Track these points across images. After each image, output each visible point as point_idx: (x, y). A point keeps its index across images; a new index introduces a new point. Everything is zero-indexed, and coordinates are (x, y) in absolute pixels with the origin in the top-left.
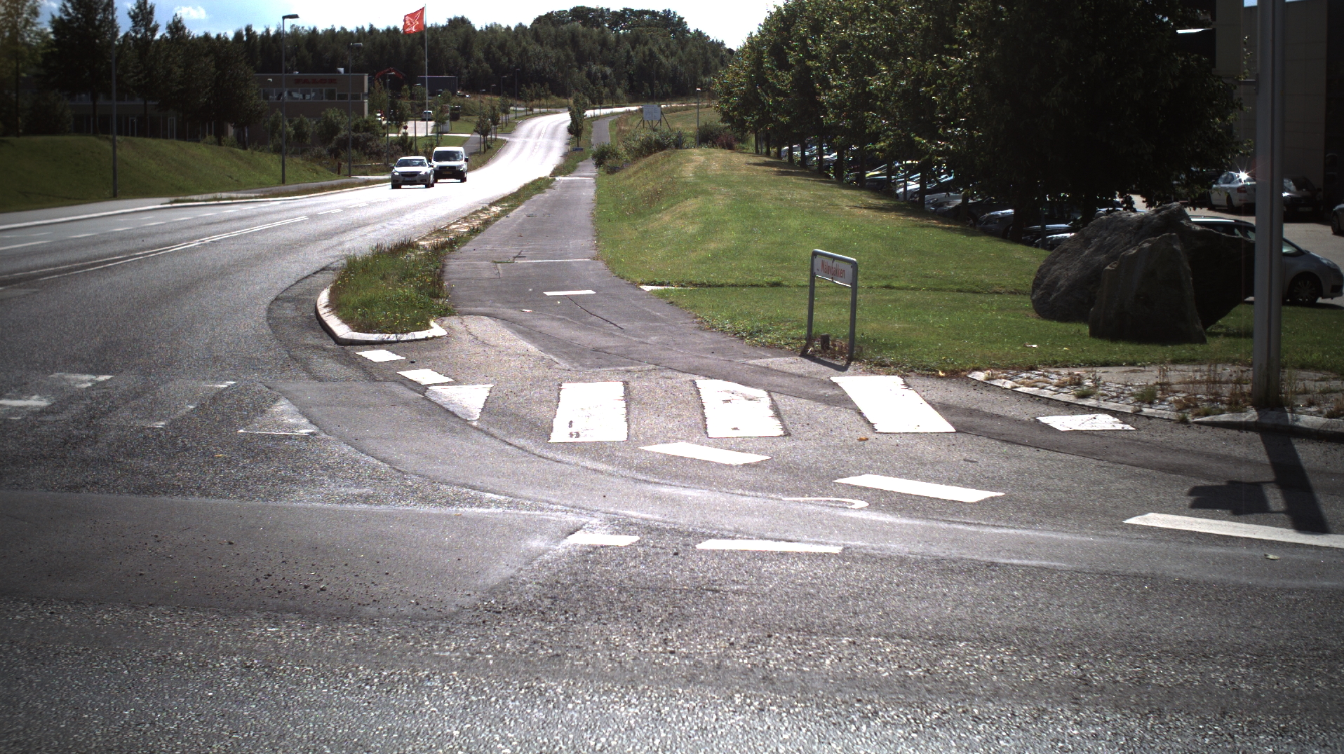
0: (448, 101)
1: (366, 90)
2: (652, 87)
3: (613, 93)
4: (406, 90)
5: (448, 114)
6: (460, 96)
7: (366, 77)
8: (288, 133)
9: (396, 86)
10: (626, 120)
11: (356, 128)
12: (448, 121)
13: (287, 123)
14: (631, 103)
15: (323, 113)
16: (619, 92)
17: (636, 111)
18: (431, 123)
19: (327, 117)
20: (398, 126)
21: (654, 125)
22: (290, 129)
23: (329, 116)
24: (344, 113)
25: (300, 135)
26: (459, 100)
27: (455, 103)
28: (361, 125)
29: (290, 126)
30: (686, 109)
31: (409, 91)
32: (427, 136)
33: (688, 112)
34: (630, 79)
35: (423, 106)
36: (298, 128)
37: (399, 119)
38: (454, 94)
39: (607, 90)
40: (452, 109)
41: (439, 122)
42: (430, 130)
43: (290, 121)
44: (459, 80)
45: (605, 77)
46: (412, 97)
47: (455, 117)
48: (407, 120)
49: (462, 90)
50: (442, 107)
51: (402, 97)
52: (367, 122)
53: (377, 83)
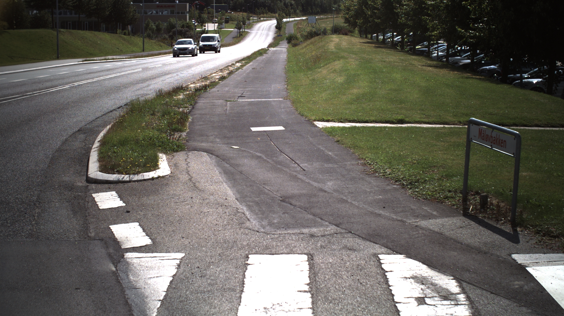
0: (224, 15)
1: (188, 10)
2: (312, 9)
3: (295, 11)
4: (206, 10)
5: (224, 20)
6: (229, 13)
7: (188, 5)
8: (153, 28)
9: (201, 9)
10: (301, 23)
11: (183, 26)
12: (224, 23)
13: (153, 24)
14: (303, 16)
15: (169, 20)
16: (298, 11)
17: (305, 19)
18: (217, 24)
19: (170, 22)
20: (202, 25)
21: (313, 25)
22: (154, 27)
23: (171, 21)
24: (177, 20)
25: (159, 30)
26: (229, 14)
27: (227, 15)
28: (185, 25)
29: (154, 26)
30: (327, 18)
31: (207, 11)
32: (214, 30)
33: (328, 20)
34: (303, 6)
35: (213, 17)
36: (157, 26)
37: (202, 22)
38: (227, 12)
39: (292, 10)
40: (226, 18)
41: (220, 24)
42: (216, 27)
43: (155, 23)
44: (229, 6)
45: (291, 5)
46: (209, 13)
47: (227, 22)
48: (205, 23)
49: (230, 11)
50: (221, 17)
51: (204, 13)
52: (188, 24)
53: (193, 7)
